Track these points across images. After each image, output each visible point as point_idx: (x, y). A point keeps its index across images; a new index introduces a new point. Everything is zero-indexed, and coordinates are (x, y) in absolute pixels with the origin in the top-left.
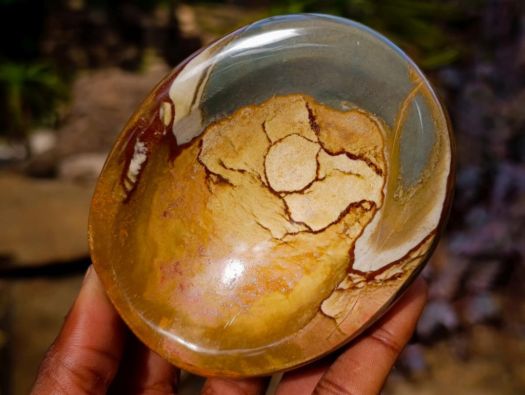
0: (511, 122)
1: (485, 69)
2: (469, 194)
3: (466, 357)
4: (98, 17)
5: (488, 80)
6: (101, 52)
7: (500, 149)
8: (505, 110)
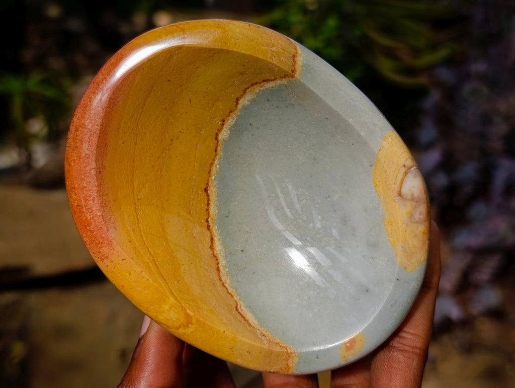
0: (507, 118)
1: (479, 67)
2: (468, 189)
3: (469, 349)
4: (75, 25)
5: (482, 78)
6: (80, 59)
7: (497, 145)
8: (503, 106)
